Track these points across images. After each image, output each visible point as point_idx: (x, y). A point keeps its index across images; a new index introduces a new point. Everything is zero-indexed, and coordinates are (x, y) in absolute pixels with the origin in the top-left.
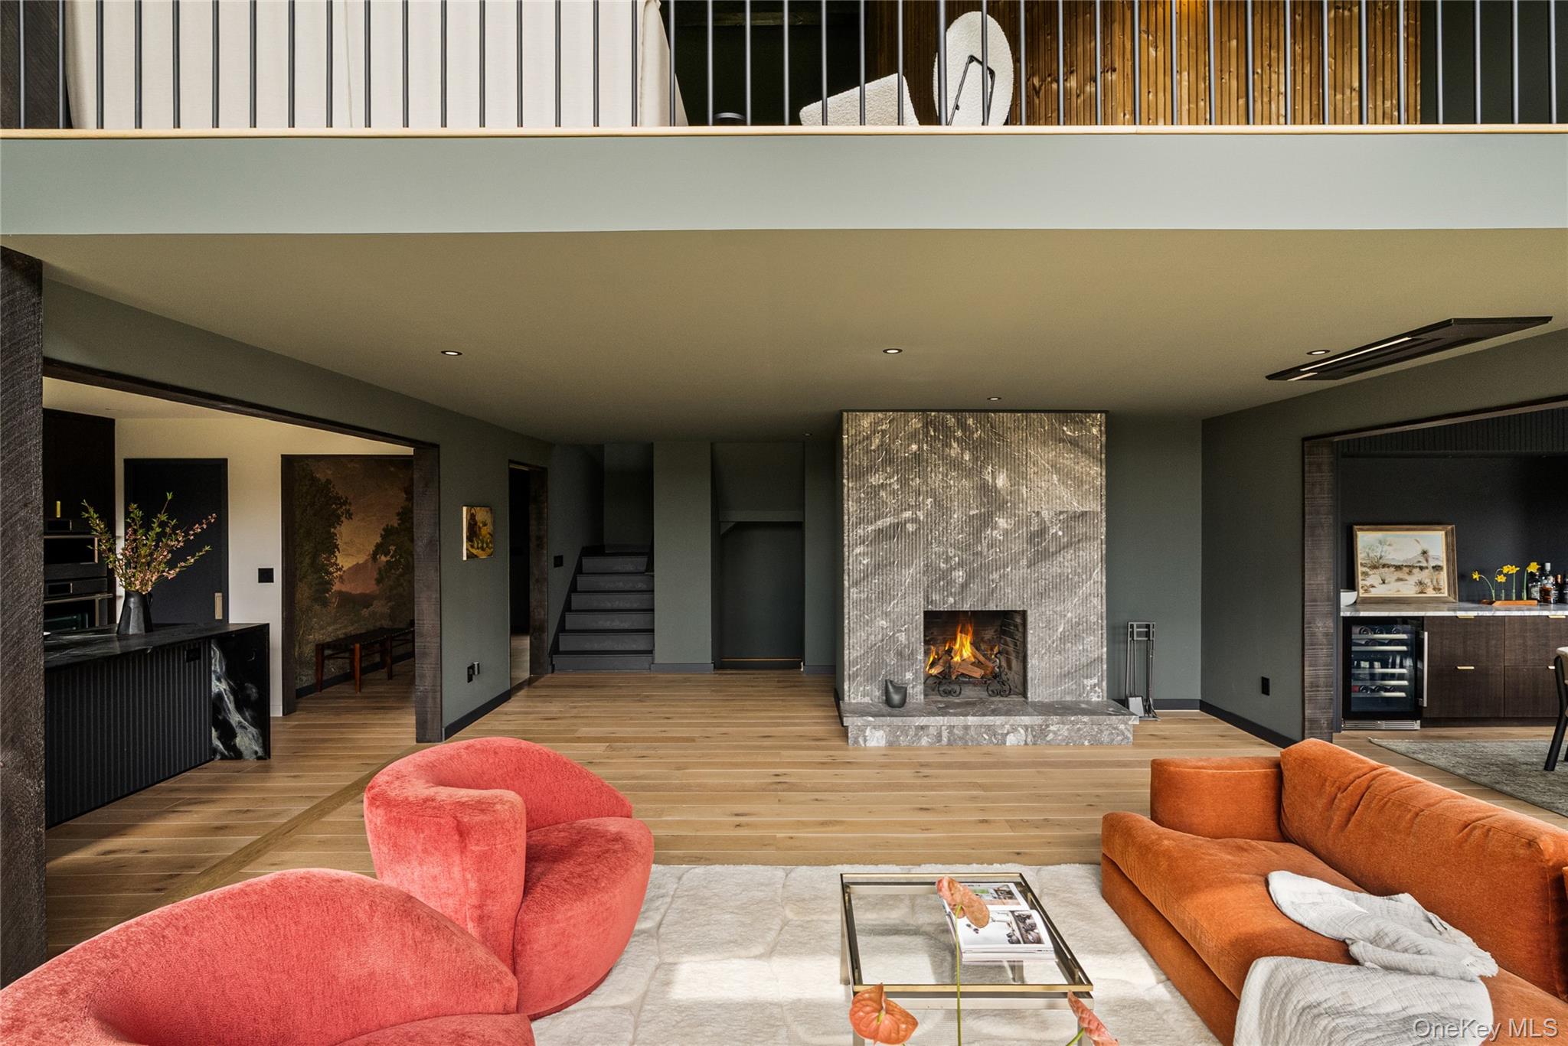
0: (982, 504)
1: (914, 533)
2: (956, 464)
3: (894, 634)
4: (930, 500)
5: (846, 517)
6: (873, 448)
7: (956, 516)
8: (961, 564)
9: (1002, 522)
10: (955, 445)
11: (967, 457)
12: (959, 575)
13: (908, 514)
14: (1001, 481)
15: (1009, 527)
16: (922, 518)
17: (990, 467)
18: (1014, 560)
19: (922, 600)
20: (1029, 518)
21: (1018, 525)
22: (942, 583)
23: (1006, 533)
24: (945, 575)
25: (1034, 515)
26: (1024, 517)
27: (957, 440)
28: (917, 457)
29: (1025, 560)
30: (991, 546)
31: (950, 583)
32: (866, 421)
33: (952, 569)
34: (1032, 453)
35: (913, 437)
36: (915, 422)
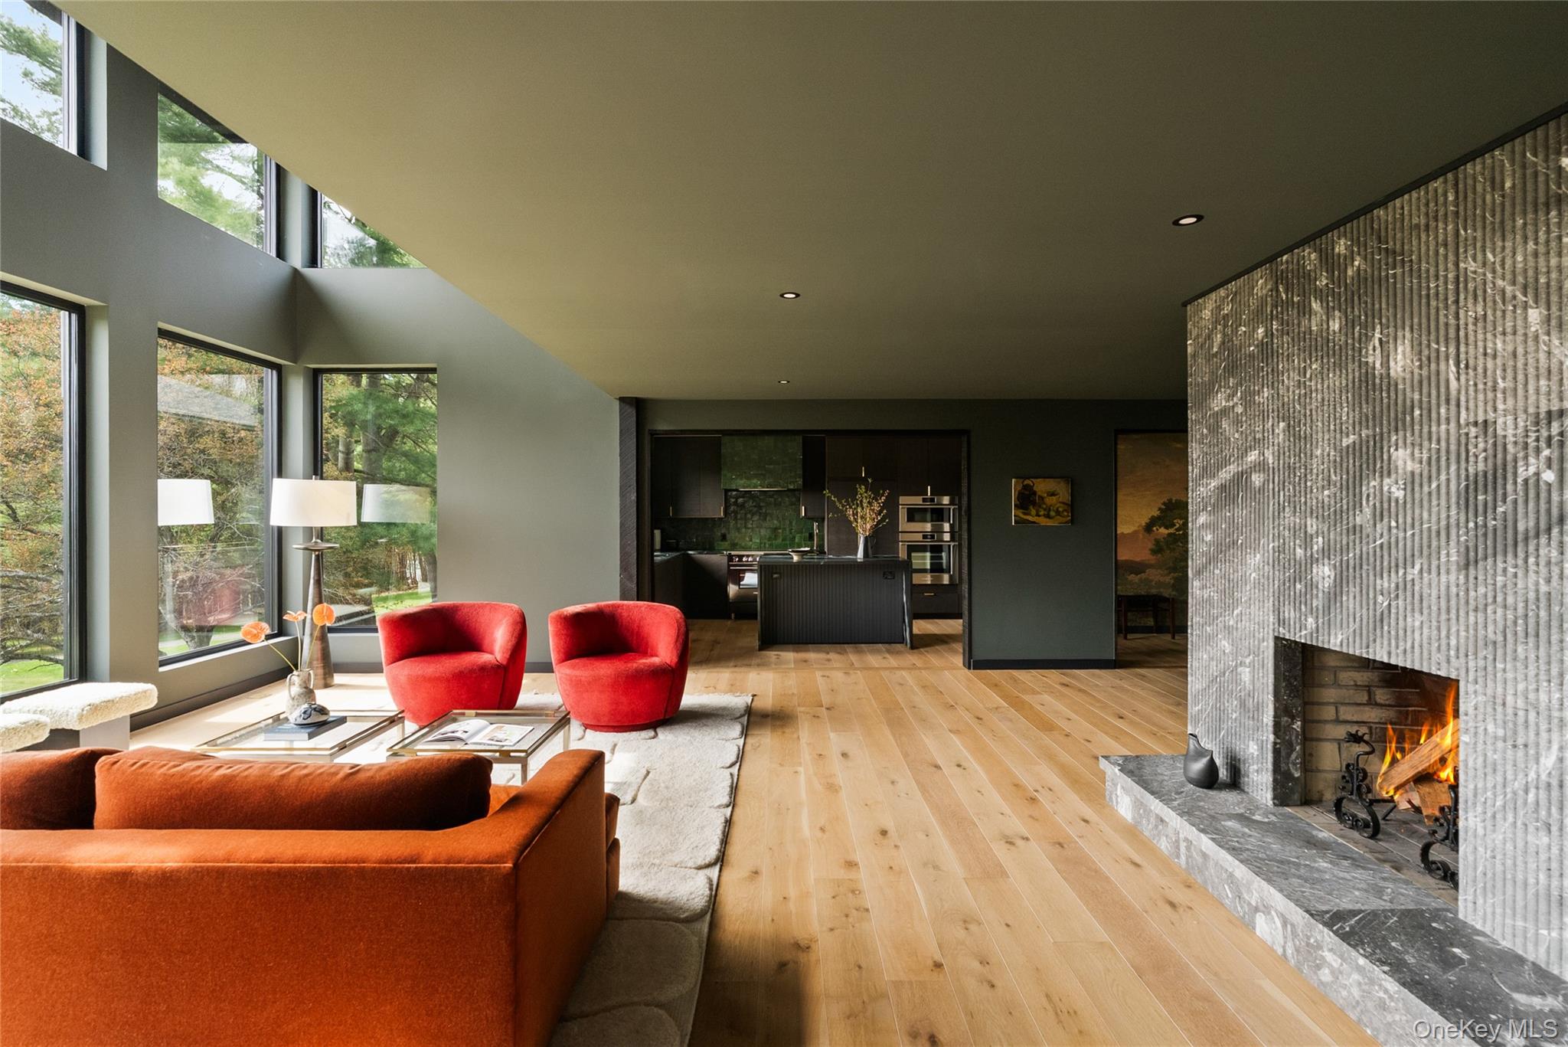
0: (1363, 421)
1: (1262, 489)
2: (1319, 346)
3: (1236, 666)
4: (1282, 425)
5: (1190, 468)
6: (1215, 350)
7: (1319, 452)
8: (1326, 552)
9: (1403, 458)
10: (1316, 306)
11: (1335, 326)
12: (1324, 573)
13: (1253, 457)
14: (1402, 361)
15: (1417, 468)
16: (1271, 461)
17: (1377, 335)
18: (1428, 550)
19: (1271, 613)
20: (1463, 442)
21: (1434, 463)
22: (1298, 586)
23: (1412, 482)
24: (1301, 572)
25: (1473, 431)
26: (1453, 440)
27: (1320, 295)
28: (1266, 350)
29: (1453, 551)
30: (1379, 515)
31: (1311, 586)
32: (1206, 310)
33: (1312, 560)
34: (1472, 266)
35: (1259, 316)
36: (1261, 283)
